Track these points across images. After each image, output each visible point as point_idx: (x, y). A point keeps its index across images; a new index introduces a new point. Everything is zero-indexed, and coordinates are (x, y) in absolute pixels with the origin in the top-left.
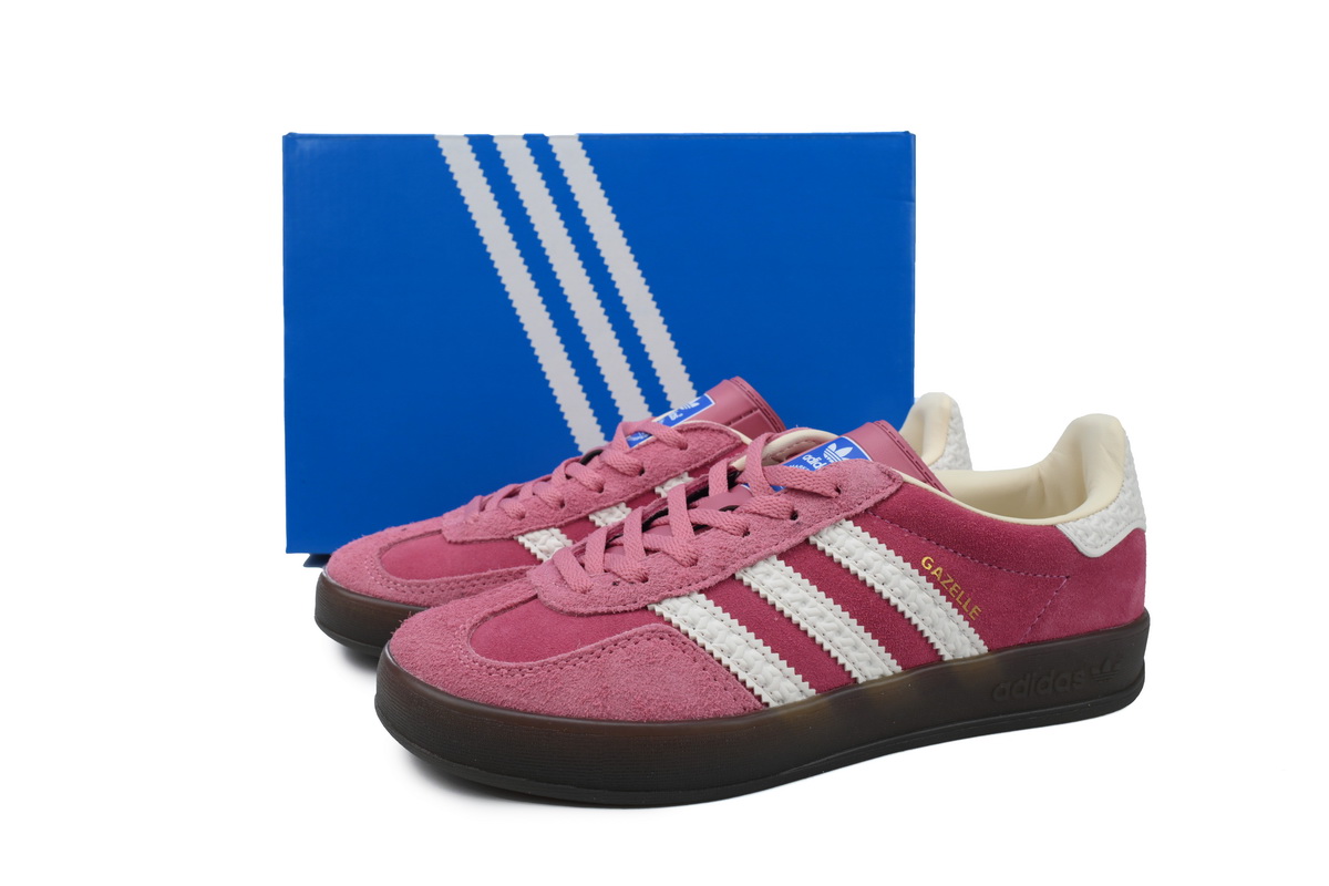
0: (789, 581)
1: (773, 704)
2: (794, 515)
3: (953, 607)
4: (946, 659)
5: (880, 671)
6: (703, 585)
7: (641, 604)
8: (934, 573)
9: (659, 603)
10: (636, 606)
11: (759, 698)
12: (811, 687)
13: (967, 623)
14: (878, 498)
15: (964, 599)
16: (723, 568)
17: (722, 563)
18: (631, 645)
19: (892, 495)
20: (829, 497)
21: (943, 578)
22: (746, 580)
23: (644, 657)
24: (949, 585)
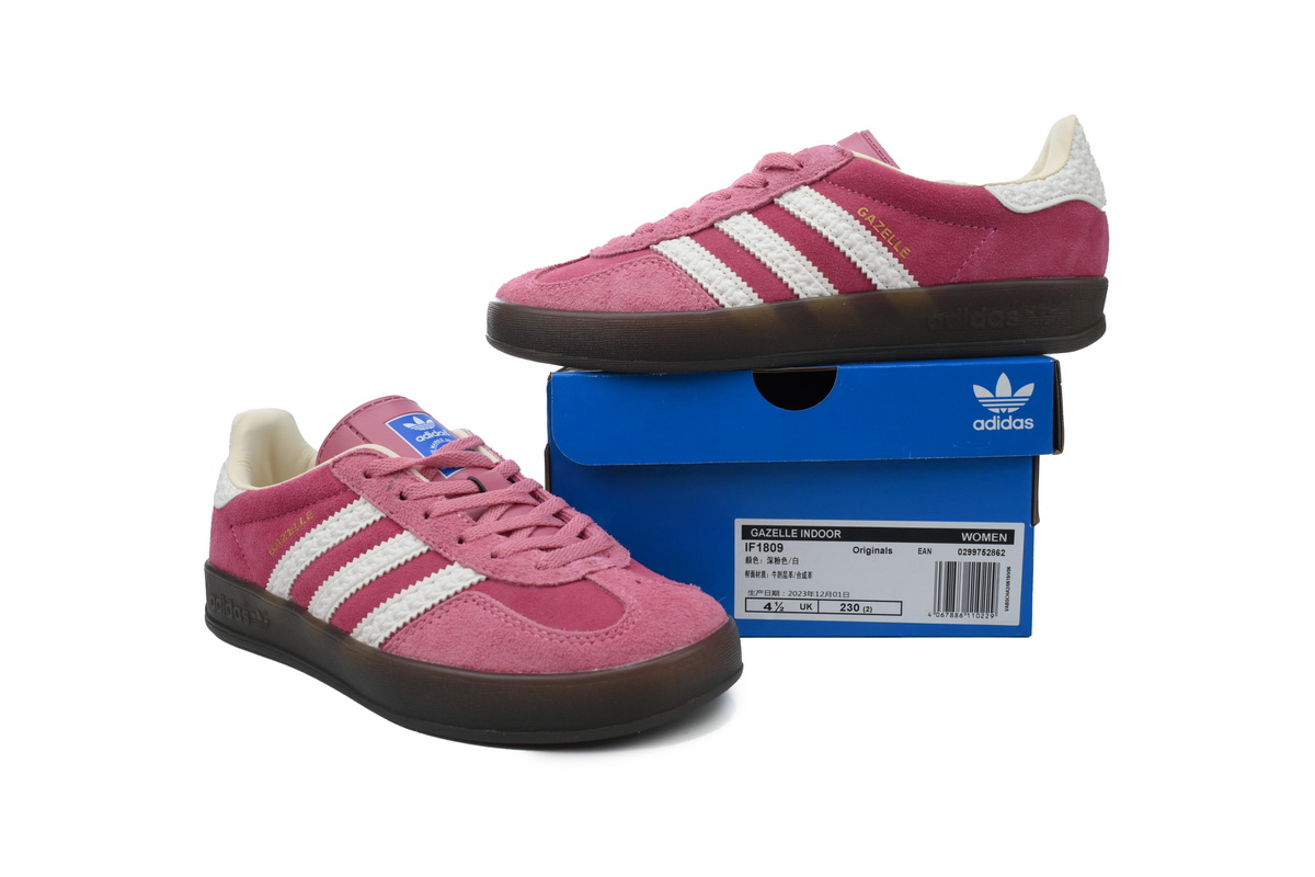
0: (752, 227)
1: (727, 306)
2: (766, 184)
3: (884, 246)
4: (878, 288)
5: (818, 290)
6: (689, 231)
7: (644, 246)
8: (868, 219)
9: (657, 243)
10: (642, 247)
11: (717, 301)
12: (759, 297)
13: (897, 260)
14: (830, 168)
15: (894, 241)
16: (706, 219)
17: (704, 216)
18: (631, 267)
19: (842, 166)
20: (793, 170)
21: (876, 223)
22: (721, 226)
23: (638, 273)
24: (881, 229)
